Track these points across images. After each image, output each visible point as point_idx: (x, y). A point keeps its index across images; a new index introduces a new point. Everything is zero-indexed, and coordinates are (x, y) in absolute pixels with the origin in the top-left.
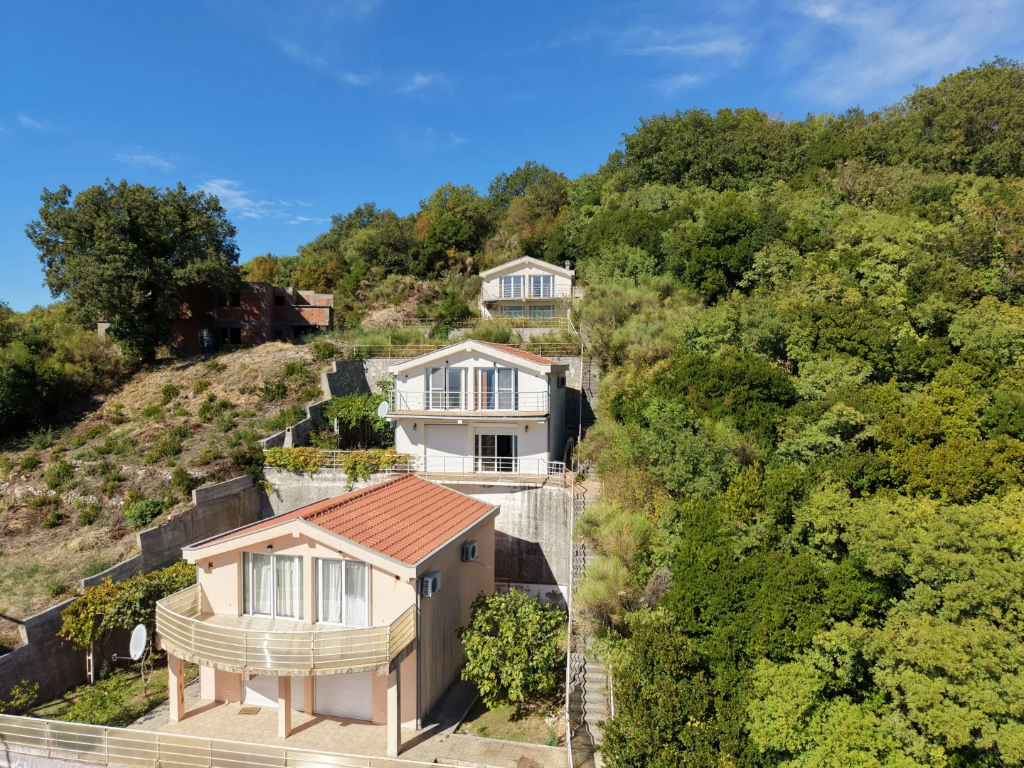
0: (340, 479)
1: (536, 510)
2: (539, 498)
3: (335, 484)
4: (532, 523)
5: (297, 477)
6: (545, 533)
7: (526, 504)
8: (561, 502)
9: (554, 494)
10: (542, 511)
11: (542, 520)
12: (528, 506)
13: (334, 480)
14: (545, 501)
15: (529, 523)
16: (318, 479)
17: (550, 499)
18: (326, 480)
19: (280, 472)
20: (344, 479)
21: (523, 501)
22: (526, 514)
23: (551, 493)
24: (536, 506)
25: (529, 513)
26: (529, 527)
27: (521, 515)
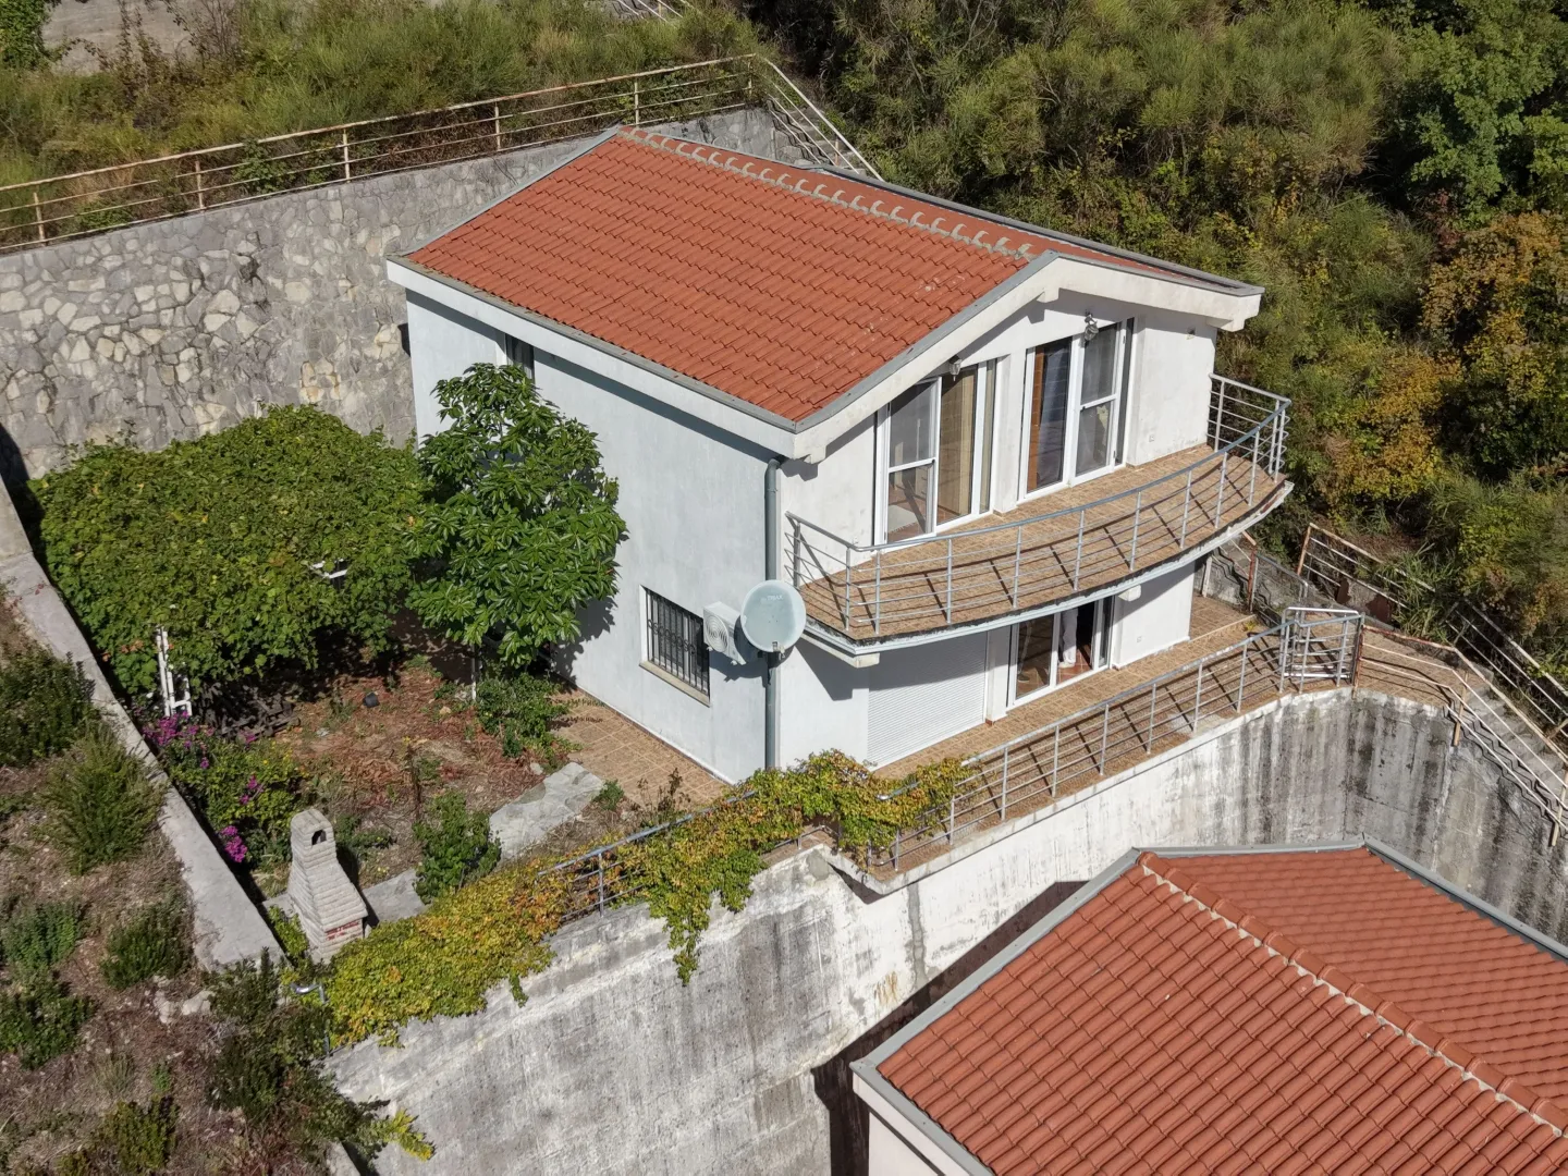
0: (635, 949)
1: (1267, 775)
2: (1276, 739)
3: (617, 976)
4: (1255, 814)
5: (461, 1023)
6: (1290, 830)
7: (1235, 770)
8: (1342, 727)
9: (1323, 710)
10: (1284, 771)
11: (1283, 797)
12: (1244, 771)
13: (611, 960)
14: (1296, 741)
15: (1245, 818)
16: (543, 990)
17: (1311, 729)
18: (580, 973)
19: (396, 1042)
20: (652, 941)
21: (1225, 763)
22: (1237, 796)
23: (1313, 712)
24: (1266, 763)
25: (1244, 790)
26: (1245, 830)
27: (1219, 807)
